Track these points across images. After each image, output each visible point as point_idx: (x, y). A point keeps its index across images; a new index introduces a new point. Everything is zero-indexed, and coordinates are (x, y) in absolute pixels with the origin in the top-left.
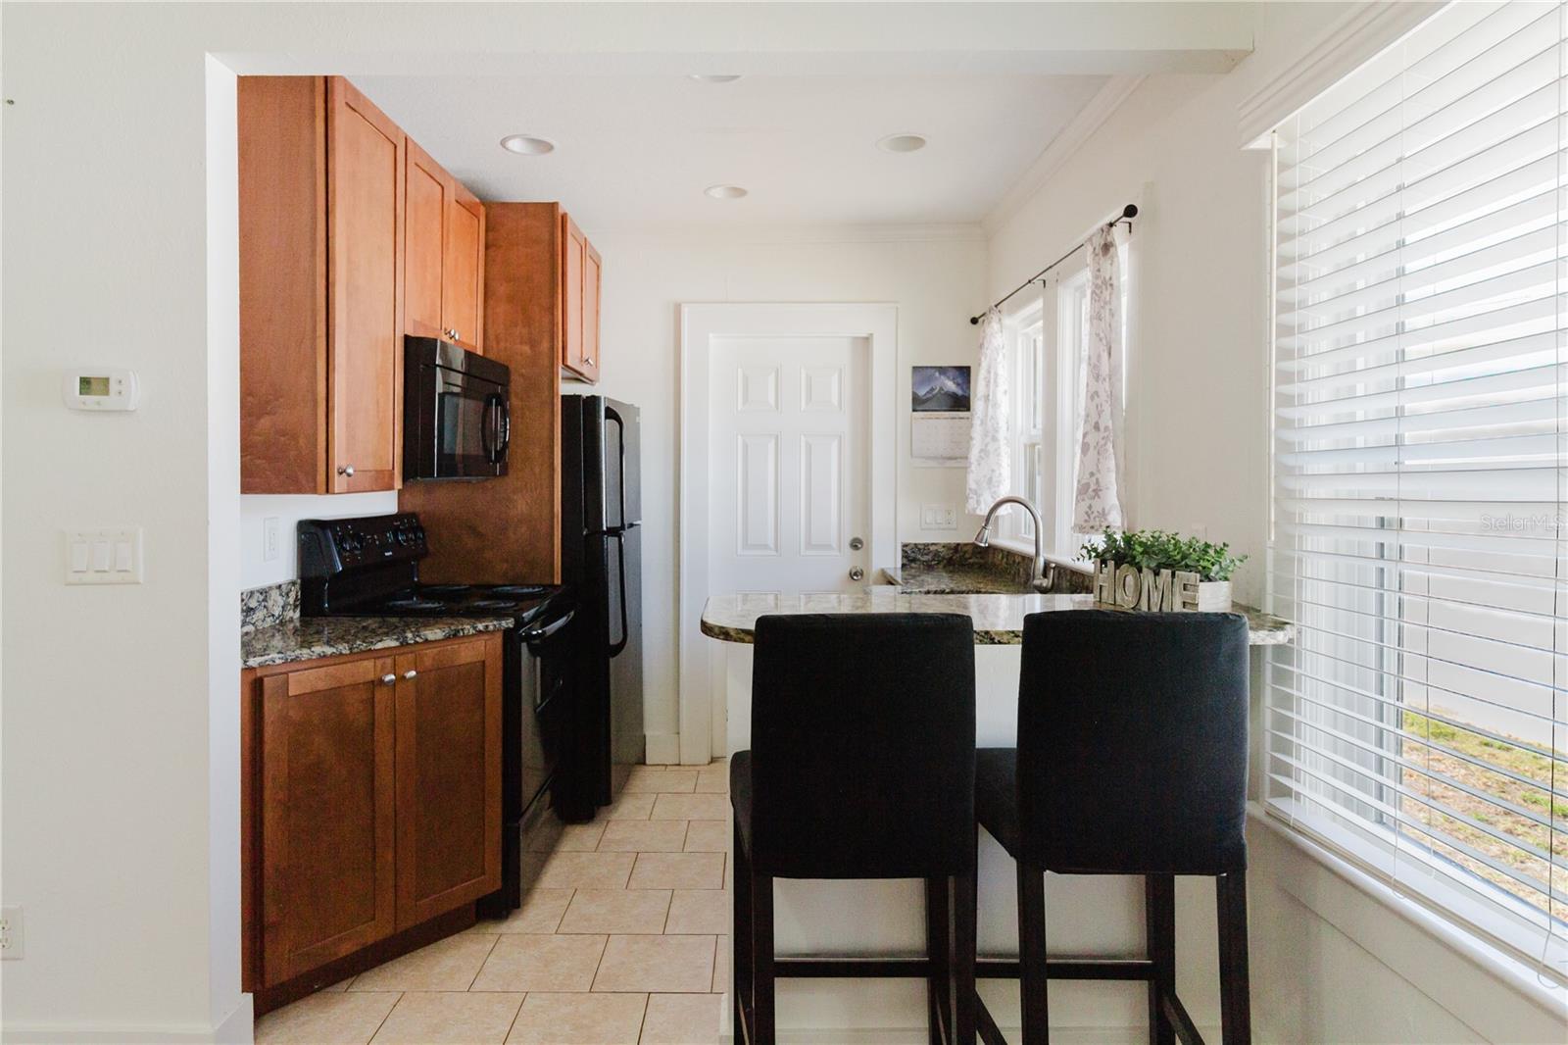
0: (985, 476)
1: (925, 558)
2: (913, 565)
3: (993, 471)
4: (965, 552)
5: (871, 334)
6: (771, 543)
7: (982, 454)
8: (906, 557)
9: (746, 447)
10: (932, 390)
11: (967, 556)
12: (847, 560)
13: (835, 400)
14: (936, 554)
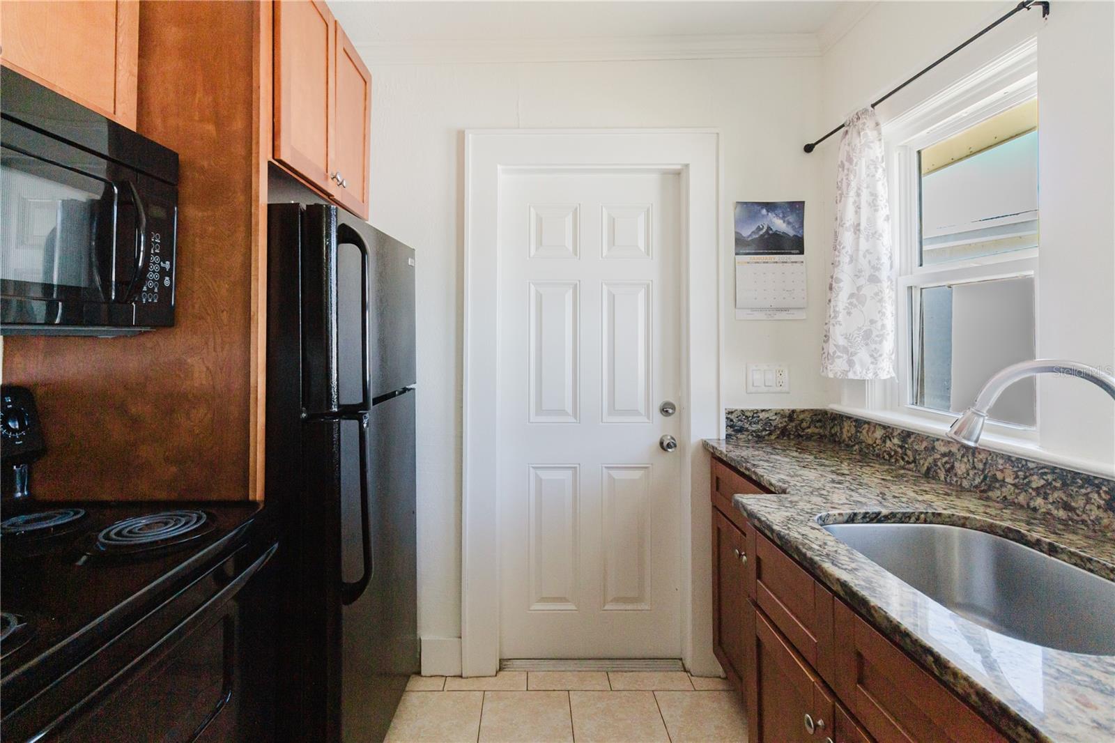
0: (859, 329)
1: (755, 427)
2: (739, 436)
3: (872, 322)
4: (802, 421)
5: (687, 166)
6: (569, 407)
7: (854, 301)
8: (731, 426)
9: (539, 298)
10: (759, 229)
11: (804, 425)
12: (657, 428)
13: (641, 244)
14: (768, 422)
